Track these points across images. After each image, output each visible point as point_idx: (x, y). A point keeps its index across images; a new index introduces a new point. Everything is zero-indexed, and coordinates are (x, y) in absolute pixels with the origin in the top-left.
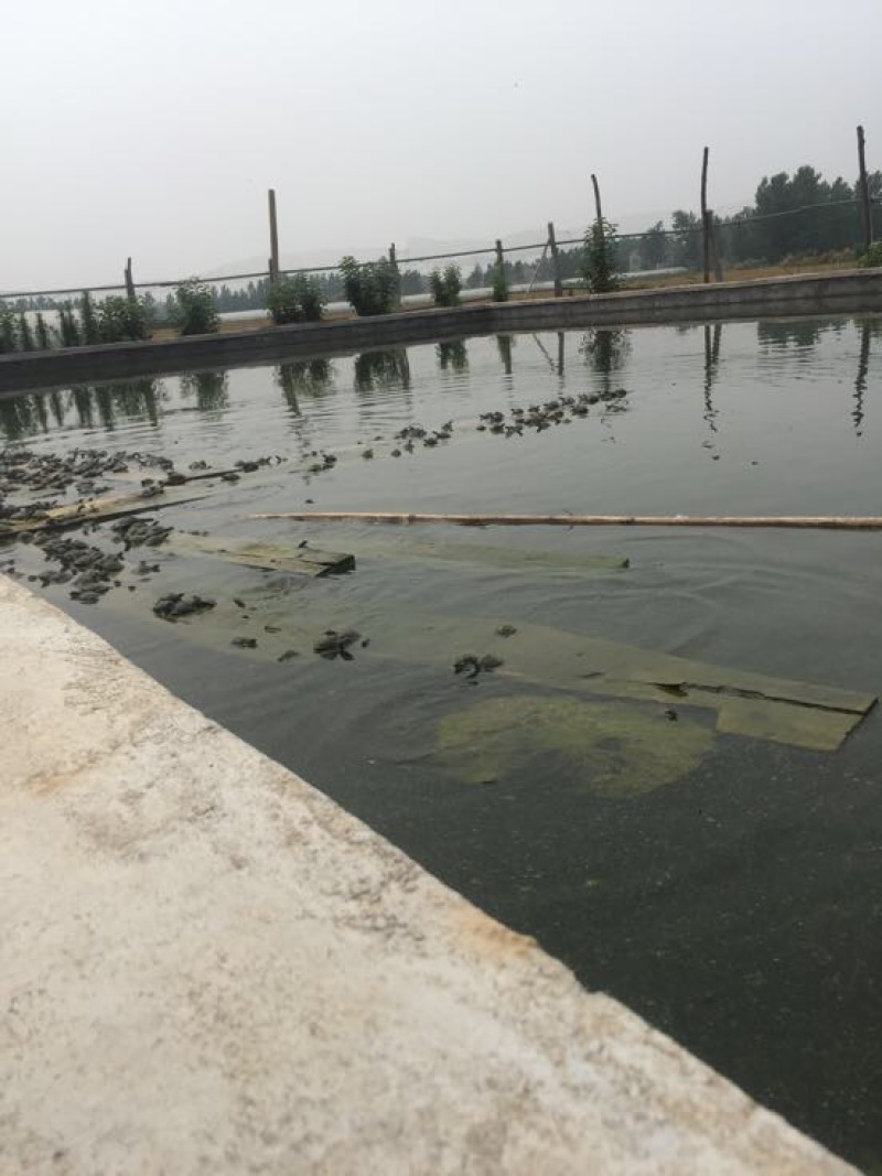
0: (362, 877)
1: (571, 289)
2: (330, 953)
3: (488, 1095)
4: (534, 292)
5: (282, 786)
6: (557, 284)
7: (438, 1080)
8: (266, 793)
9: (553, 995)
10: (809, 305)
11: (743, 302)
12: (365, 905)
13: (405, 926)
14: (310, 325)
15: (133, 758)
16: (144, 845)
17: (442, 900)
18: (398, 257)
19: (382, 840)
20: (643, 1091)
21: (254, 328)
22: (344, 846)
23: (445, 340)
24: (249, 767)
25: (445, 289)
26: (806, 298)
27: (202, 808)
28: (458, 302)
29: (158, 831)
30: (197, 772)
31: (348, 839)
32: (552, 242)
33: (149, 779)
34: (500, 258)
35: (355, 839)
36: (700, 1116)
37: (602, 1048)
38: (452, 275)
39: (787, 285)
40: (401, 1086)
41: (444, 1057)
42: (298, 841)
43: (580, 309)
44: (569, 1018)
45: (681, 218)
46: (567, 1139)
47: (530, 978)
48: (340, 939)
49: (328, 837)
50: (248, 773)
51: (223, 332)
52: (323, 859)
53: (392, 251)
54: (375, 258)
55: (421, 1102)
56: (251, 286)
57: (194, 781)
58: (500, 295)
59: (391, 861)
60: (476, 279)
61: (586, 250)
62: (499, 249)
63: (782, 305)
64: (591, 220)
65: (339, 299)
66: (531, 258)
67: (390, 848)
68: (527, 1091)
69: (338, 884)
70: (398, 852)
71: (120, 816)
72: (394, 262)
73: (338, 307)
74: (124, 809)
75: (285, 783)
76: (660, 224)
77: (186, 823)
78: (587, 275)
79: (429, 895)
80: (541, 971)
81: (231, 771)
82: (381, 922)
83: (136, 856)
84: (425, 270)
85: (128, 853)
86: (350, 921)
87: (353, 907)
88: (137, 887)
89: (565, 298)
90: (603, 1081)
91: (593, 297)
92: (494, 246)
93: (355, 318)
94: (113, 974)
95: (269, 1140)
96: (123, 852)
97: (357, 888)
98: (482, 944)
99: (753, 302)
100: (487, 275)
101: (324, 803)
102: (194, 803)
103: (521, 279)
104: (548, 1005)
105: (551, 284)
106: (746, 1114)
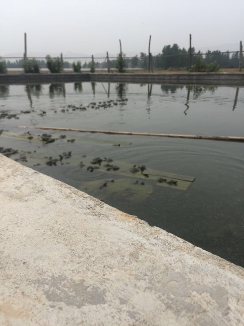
0: (89, 205)
1: (112, 71)
2: (85, 220)
3: (132, 247)
4: (102, 71)
5: (61, 185)
6: (109, 69)
7: (119, 244)
8: (57, 187)
9: (143, 227)
10: (175, 81)
11: (159, 79)
12: (91, 210)
13: (103, 214)
14: (36, 74)
15: (15, 179)
16: (26, 198)
17: (111, 209)
18: (63, 56)
19: (92, 197)
20: (169, 244)
21: (18, 74)
22: (82, 198)
23: (76, 82)
24: (51, 181)
25: (77, 67)
26: (175, 79)
27: (40, 190)
28: (80, 72)
29: (28, 195)
30: (35, 182)
31: (83, 197)
32: (108, 57)
33: (22, 184)
34: (93, 61)
35: (85, 196)
36: (183, 248)
37: (158, 237)
38: (79, 64)
39: (170, 75)
40: (110, 246)
41: (120, 240)
42: (69, 197)
43: (115, 77)
44: (149, 231)
45: (143, 55)
46: (153, 254)
47: (137, 224)
48: (87, 217)
49: (77, 196)
50: (51, 183)
51: (9, 74)
52: (77, 201)
53: (61, 55)
54: (56, 56)
55: (117, 248)
56: (17, 61)
57: (35, 184)
58: (93, 71)
59: (96, 201)
60: (85, 66)
61: (118, 61)
62: (93, 58)
63: (169, 81)
64: (119, 52)
65: (45, 68)
66: (101, 61)
67: (95, 199)
68: (142, 245)
69: (83, 206)
70: (97, 199)
71: (16, 192)
72: (62, 58)
73: (44, 70)
74: (16, 190)
75: (62, 185)
76: (137, 56)
77: (36, 194)
78: (117, 67)
79: (107, 208)
80: (139, 222)
81: (45, 182)
82: (97, 214)
83: (24, 201)
84: (71, 62)
85: (22, 200)
86: (88, 213)
87: (88, 211)
88: (27, 207)
89: (111, 73)
90: (159, 243)
91: (119, 74)
92: (91, 56)
93: (50, 73)
94: (27, 226)
95: (80, 257)
96: (20, 200)
97: (88, 207)
98: (123, 218)
99: (161, 79)
100: (88, 65)
101: (74, 189)
102: (37, 189)
103: (98, 67)
104: (143, 229)
105: (106, 69)
106: (193, 248)
